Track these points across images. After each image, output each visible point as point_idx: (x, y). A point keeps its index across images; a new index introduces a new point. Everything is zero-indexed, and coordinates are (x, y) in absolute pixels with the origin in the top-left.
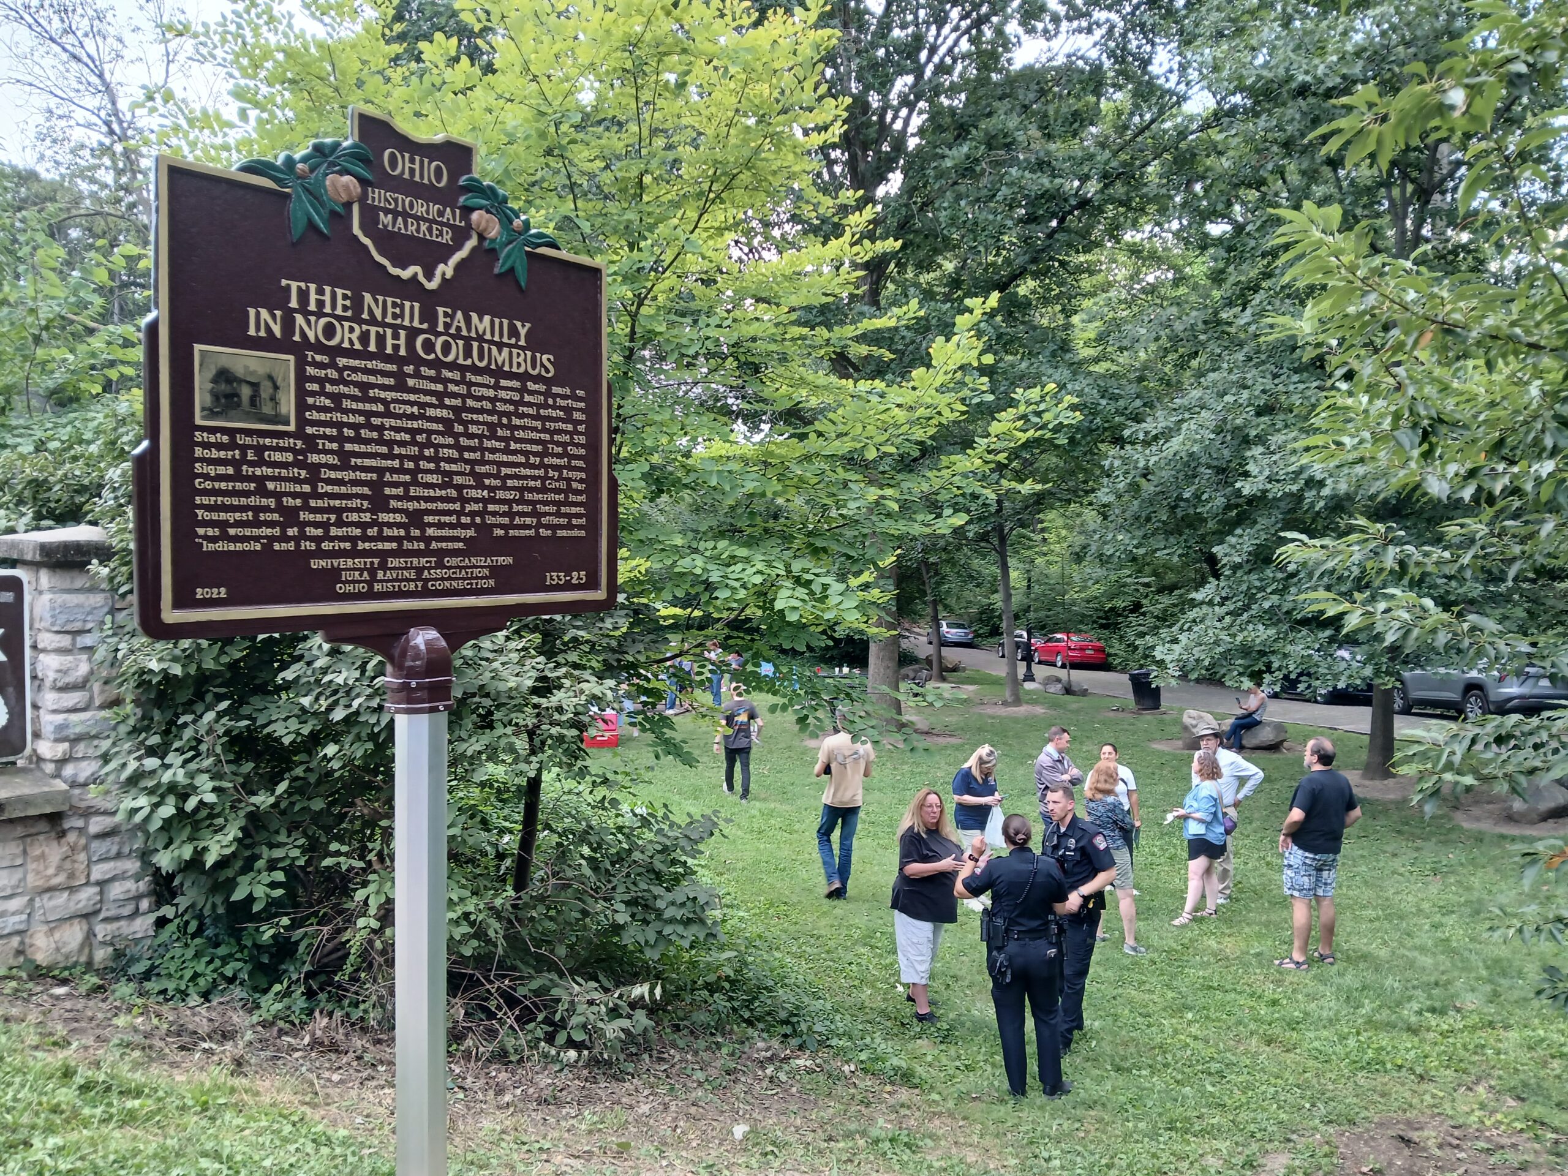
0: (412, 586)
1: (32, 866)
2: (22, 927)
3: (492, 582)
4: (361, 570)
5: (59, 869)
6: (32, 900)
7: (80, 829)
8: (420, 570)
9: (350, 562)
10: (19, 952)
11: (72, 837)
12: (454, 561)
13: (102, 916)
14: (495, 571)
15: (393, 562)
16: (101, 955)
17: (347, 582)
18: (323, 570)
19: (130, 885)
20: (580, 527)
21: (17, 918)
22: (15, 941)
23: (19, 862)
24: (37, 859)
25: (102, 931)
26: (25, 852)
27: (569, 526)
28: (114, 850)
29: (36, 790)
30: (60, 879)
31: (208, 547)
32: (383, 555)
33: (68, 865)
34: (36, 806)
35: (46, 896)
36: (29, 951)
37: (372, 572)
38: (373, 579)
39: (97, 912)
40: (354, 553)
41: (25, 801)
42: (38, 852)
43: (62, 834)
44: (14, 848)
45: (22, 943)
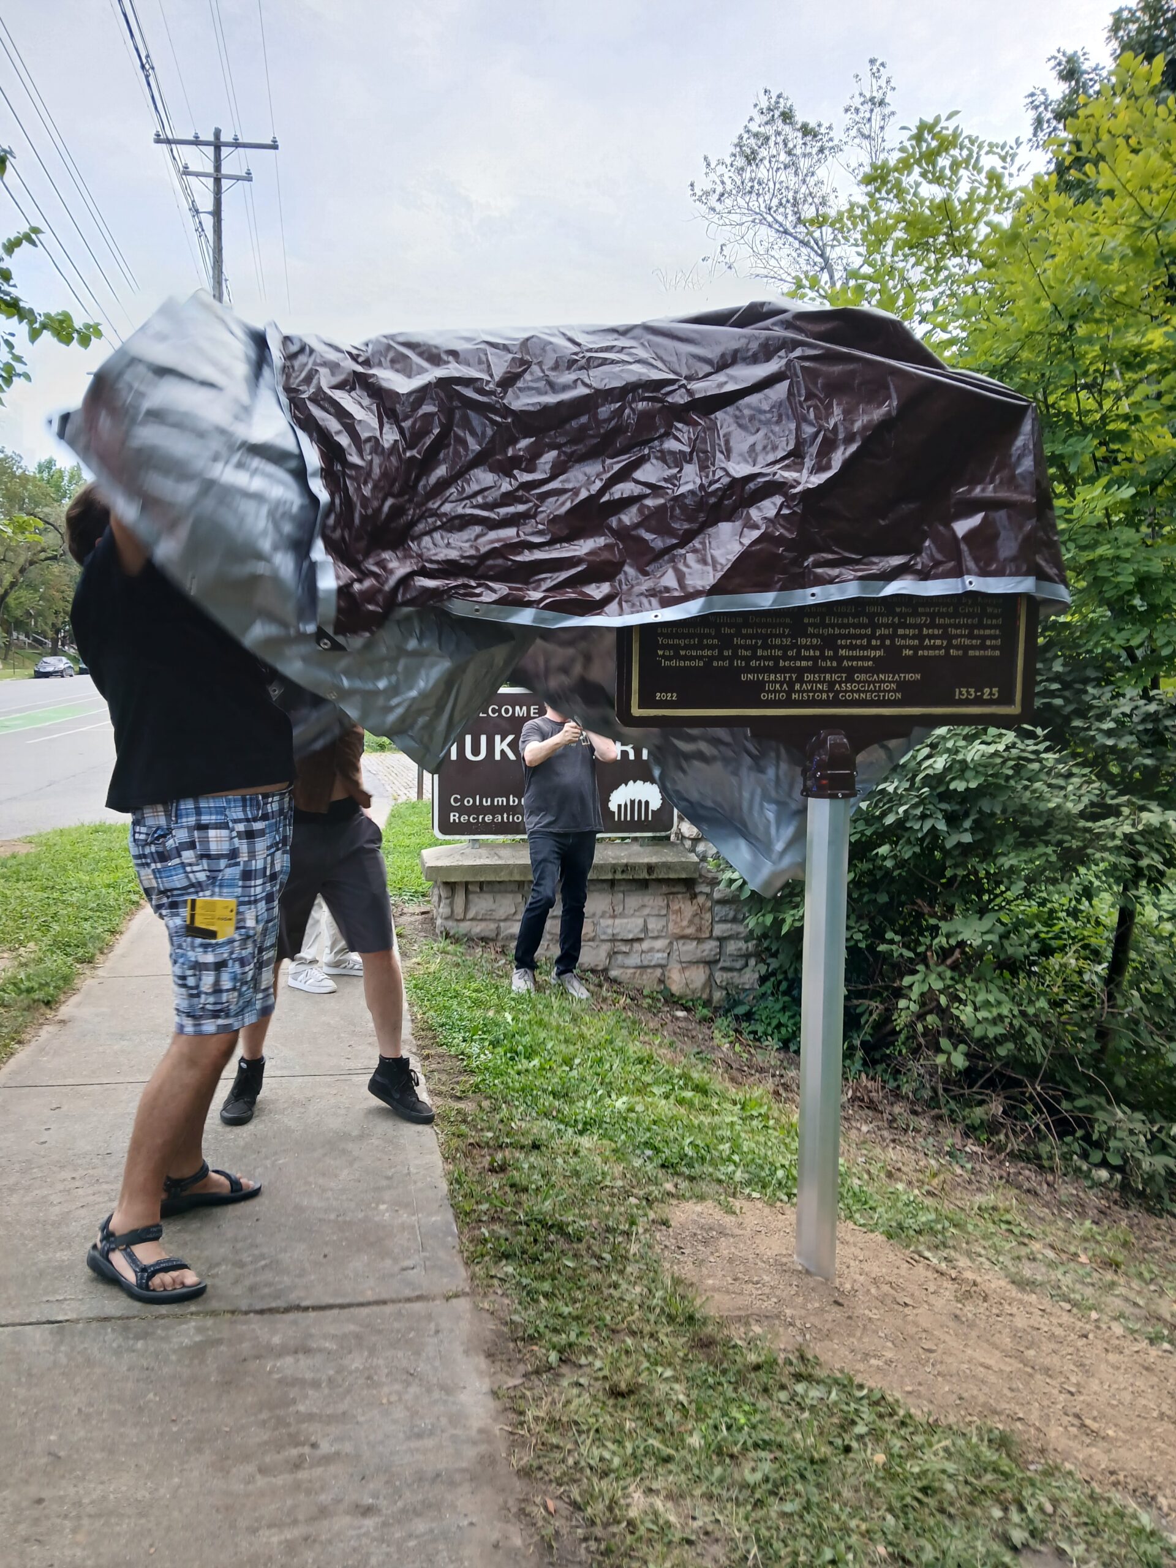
0: (824, 696)
1: (672, 917)
2: (664, 962)
3: (899, 695)
4: (782, 683)
5: (691, 922)
6: (671, 943)
7: (707, 895)
8: (831, 684)
9: (772, 677)
10: (661, 981)
11: (701, 899)
12: (863, 677)
13: (720, 965)
14: (902, 686)
15: (808, 677)
16: (718, 995)
17: (769, 691)
18: (751, 682)
19: (741, 944)
20: (993, 648)
21: (660, 955)
22: (658, 972)
23: (664, 912)
24: (676, 912)
25: (720, 977)
26: (668, 906)
27: (983, 647)
28: (731, 914)
29: (676, 860)
30: (690, 931)
31: (665, 663)
32: (801, 671)
33: (697, 920)
34: (676, 871)
35: (681, 942)
36: (667, 982)
37: (791, 684)
38: (791, 690)
39: (717, 961)
40: (776, 669)
41: (667, 866)
42: (676, 907)
43: (694, 896)
44: (660, 902)
45: (663, 974)
